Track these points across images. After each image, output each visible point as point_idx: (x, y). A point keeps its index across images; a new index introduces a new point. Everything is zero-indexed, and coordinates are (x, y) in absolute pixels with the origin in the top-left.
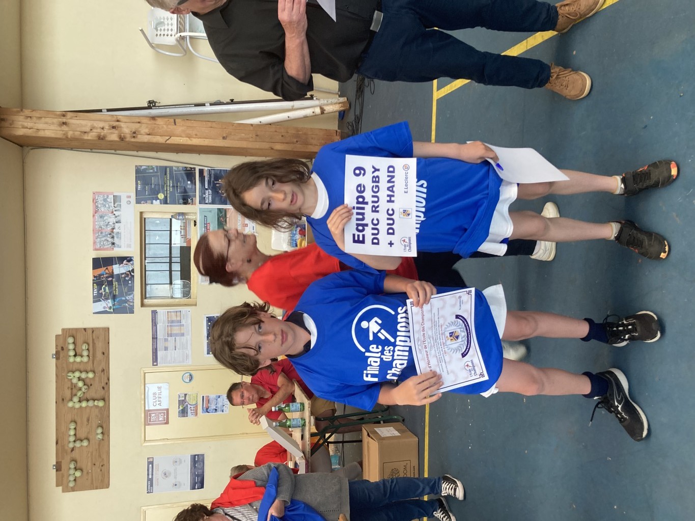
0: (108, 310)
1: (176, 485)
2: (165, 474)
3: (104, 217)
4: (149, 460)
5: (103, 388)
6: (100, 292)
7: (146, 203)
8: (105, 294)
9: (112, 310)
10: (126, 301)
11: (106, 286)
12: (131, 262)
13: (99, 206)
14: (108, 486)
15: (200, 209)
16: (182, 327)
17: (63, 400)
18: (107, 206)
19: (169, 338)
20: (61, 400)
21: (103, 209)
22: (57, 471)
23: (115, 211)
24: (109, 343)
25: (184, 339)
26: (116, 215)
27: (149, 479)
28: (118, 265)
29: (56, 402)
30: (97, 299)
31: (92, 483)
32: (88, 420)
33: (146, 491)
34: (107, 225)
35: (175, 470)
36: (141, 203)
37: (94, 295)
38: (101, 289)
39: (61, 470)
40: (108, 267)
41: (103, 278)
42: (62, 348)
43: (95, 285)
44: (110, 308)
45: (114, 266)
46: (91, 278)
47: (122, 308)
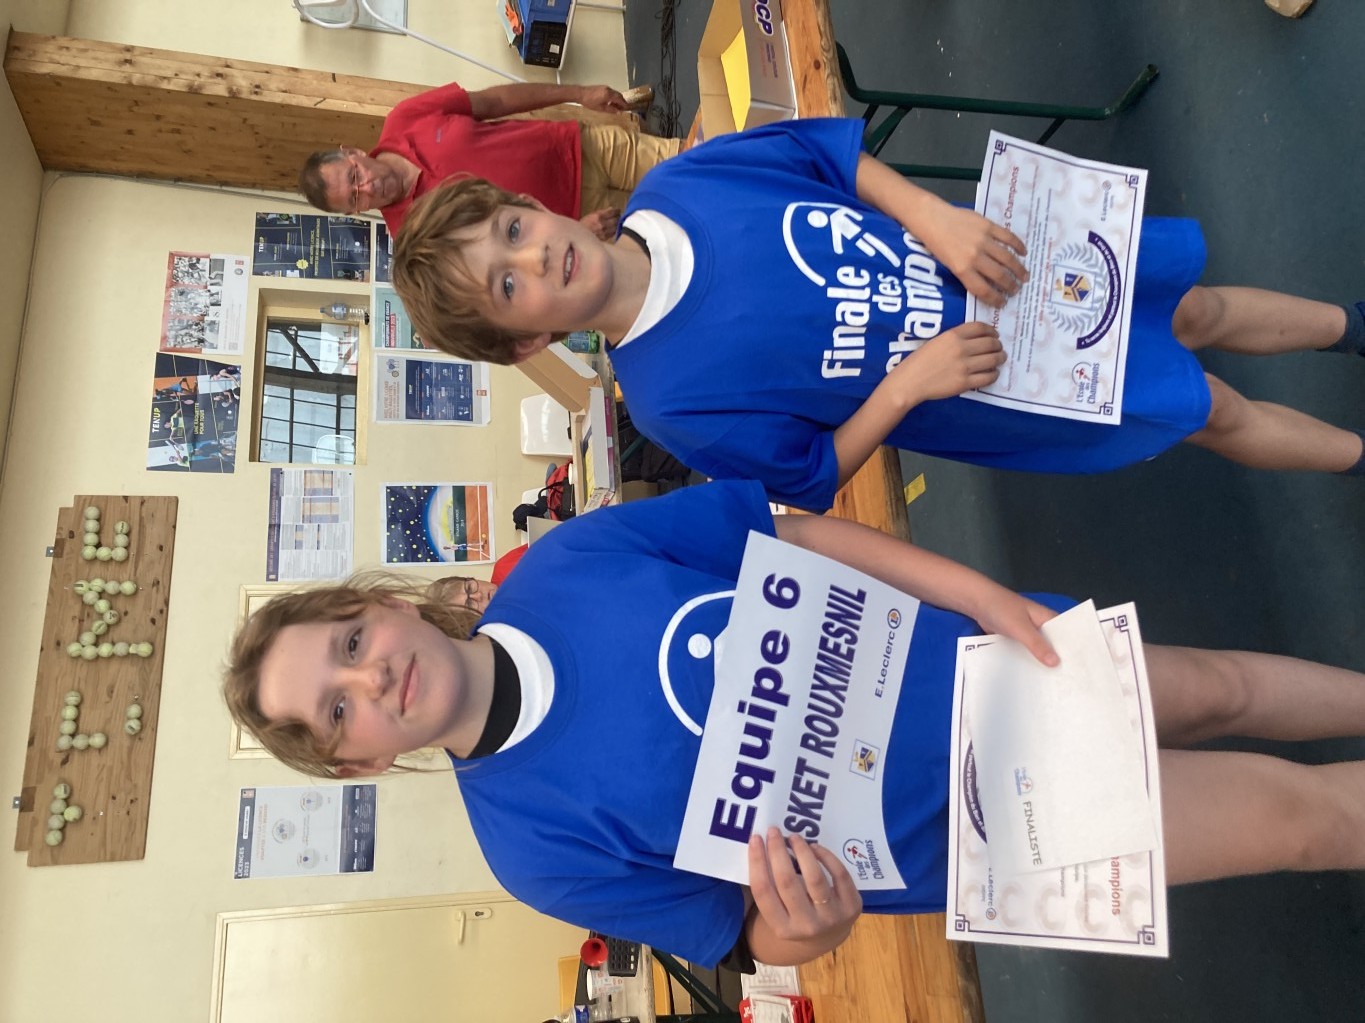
0: (179, 463)
1: (306, 859)
2: (282, 830)
3: (188, 294)
4: (245, 796)
5: (153, 621)
6: (167, 426)
7: (273, 274)
8: (176, 432)
9: (188, 465)
10: (219, 448)
11: (179, 415)
12: (236, 376)
13: (180, 275)
14: (141, 854)
15: (378, 290)
16: (334, 504)
17: (58, 644)
18: (196, 275)
19: (306, 525)
20: (52, 643)
21: (186, 280)
22: (21, 810)
23: (212, 284)
24: (175, 527)
25: (337, 528)
26: (213, 292)
27: (241, 842)
28: (208, 376)
29: (42, 649)
30: (158, 440)
31: (104, 844)
32: (111, 692)
33: (233, 874)
34: (192, 309)
35: (306, 821)
36: (262, 275)
37: (154, 430)
38: (169, 421)
39: (31, 809)
40: (188, 378)
41: (174, 398)
42: (72, 535)
43: (156, 410)
44: (185, 459)
45: (200, 378)
46: (150, 394)
47: (211, 460)
